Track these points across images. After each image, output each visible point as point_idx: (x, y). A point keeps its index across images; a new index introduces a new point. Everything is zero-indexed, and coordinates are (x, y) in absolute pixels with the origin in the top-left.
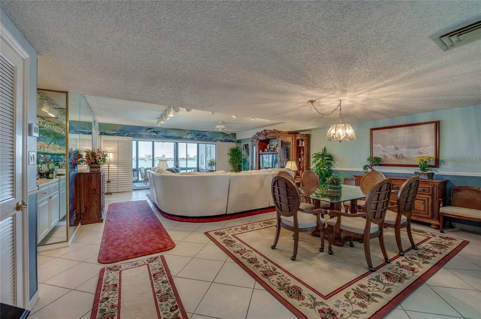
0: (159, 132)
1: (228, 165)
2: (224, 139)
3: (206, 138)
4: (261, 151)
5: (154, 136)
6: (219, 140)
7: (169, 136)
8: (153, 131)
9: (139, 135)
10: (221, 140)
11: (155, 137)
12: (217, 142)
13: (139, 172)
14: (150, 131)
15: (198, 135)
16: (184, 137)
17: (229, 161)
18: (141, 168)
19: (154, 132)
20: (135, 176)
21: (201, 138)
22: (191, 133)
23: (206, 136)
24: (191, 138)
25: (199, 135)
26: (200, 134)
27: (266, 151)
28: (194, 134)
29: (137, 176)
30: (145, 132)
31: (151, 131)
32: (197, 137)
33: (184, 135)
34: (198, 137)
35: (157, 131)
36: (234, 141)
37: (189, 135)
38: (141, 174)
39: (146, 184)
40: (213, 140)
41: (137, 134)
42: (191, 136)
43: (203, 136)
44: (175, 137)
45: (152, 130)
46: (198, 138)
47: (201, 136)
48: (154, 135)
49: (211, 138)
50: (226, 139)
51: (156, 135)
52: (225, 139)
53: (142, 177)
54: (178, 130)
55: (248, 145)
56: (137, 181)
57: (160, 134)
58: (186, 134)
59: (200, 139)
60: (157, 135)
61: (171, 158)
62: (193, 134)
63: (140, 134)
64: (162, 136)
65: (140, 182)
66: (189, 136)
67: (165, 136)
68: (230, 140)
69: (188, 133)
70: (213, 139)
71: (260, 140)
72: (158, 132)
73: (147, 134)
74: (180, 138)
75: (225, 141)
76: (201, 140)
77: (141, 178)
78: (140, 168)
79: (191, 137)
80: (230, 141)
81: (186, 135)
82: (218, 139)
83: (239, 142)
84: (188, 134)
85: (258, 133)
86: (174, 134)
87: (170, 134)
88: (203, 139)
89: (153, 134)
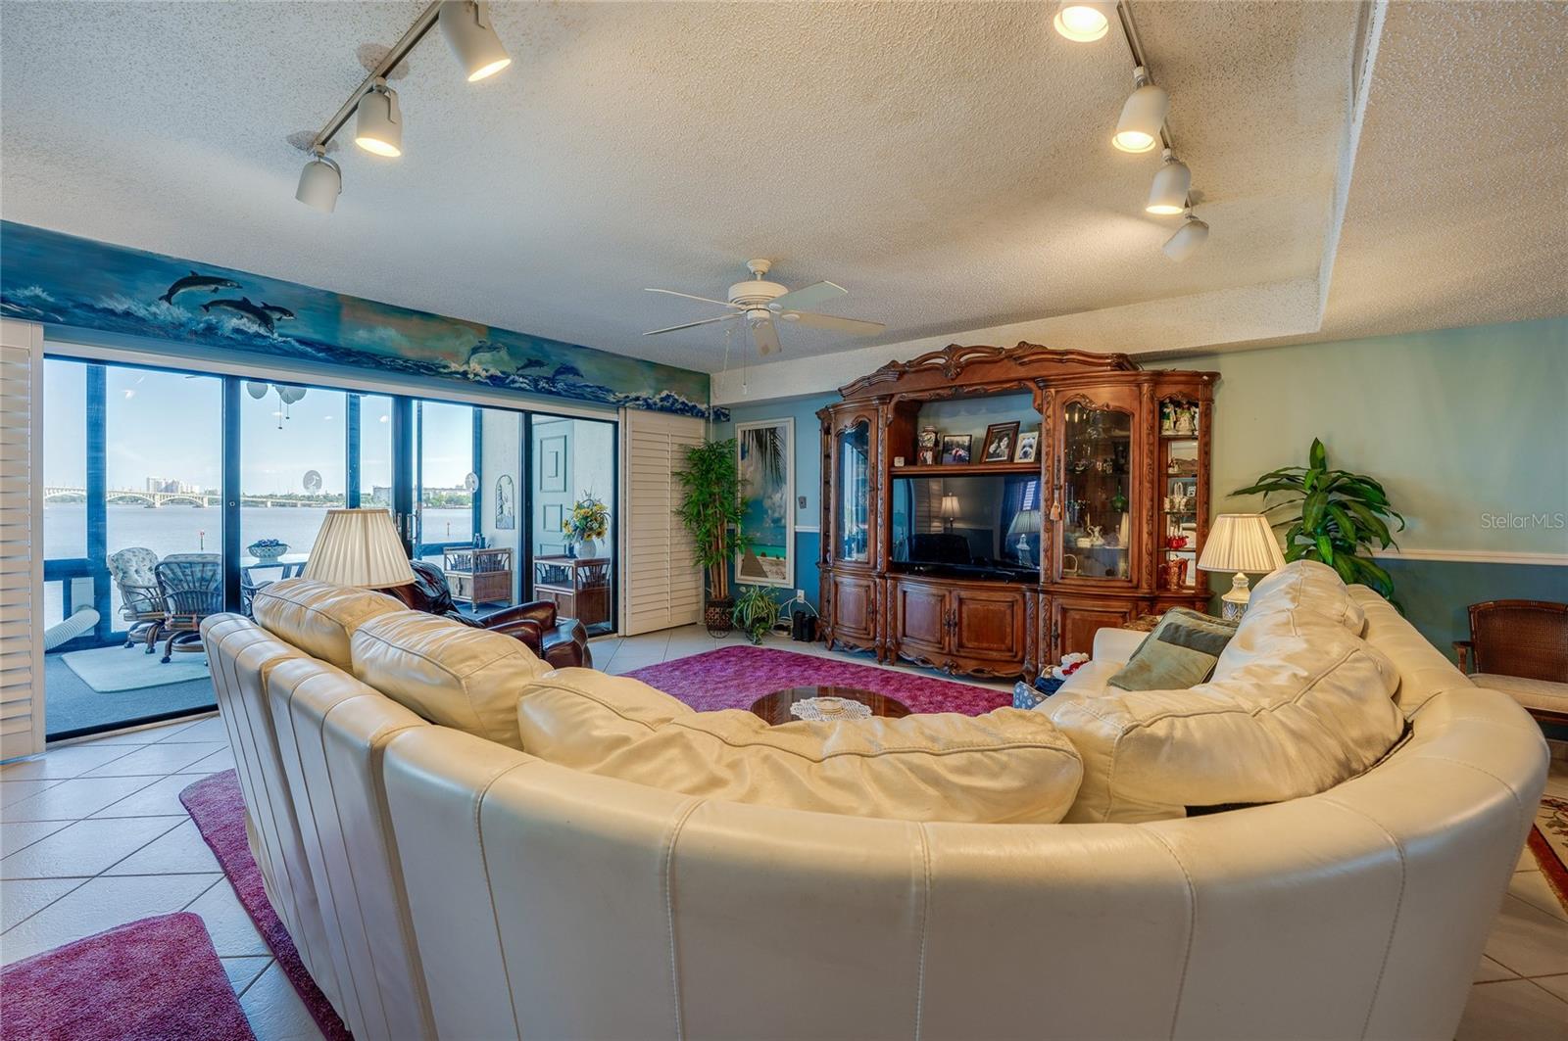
0: (284, 311)
1: (674, 532)
2: (657, 399)
3: (574, 385)
4: (902, 459)
5: (239, 337)
6: (637, 399)
7: (356, 348)
8: (230, 303)
9: (112, 312)
10: (645, 400)
11: (243, 345)
12: (622, 411)
13: (114, 583)
14: (204, 292)
15: (531, 363)
16: (454, 367)
17: (679, 513)
18: (127, 556)
19: (244, 306)
20: (81, 608)
21: (548, 380)
22: (492, 348)
23: (574, 371)
24: (492, 378)
25: (538, 363)
26: (546, 362)
27: (929, 461)
28: (513, 352)
29: (97, 608)
30: (168, 298)
31: (216, 297)
32: (527, 372)
33: (454, 355)
34: (534, 371)
35: (266, 307)
36: (700, 411)
37: (486, 356)
38: (128, 590)
39: (166, 660)
40: (611, 398)
41: (92, 308)
42: (495, 363)
43: (558, 372)
44: (395, 358)
45: (225, 293)
46: (535, 382)
47: (547, 371)
48: (237, 331)
49: (600, 388)
50: (668, 396)
51: (258, 335)
52: (662, 400)
53: (136, 614)
54: (415, 319)
55: (773, 431)
56: (100, 638)
57: (289, 330)
58: (465, 350)
59: (542, 384)
60: (262, 331)
61: (271, 496)
62: (503, 354)
63: (120, 306)
64: (301, 341)
65: (122, 640)
66: (480, 363)
67: (329, 349)
68: (683, 403)
69: (476, 343)
70: (608, 391)
71: (899, 403)
72: (276, 316)
73: (180, 313)
74: (425, 370)
75: (663, 409)
76: (551, 392)
77: (127, 618)
78: (121, 554)
79: (493, 371)
80: (685, 410)
81: (465, 357)
82: (633, 395)
83: (721, 415)
84: (475, 351)
85: (894, 364)
86: (388, 337)
87: (360, 337)
88: (560, 386)
89: (235, 322)
